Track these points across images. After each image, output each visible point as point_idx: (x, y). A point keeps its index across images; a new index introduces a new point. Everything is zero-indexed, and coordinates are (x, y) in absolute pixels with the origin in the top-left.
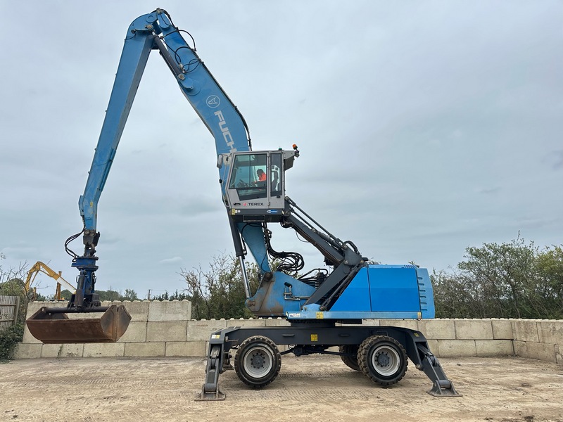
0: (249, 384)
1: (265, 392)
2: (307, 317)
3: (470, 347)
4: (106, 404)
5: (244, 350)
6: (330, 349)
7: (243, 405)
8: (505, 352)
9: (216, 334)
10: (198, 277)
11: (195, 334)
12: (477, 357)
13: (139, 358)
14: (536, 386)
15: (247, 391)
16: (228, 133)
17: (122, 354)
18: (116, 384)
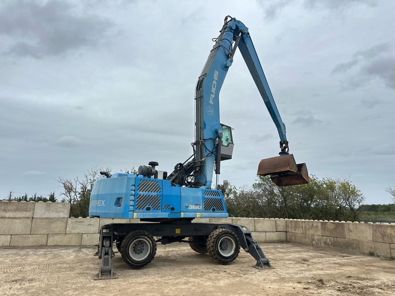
0: (132, 265)
1: (145, 270)
3: (263, 237)
4: (18, 286)
5: (128, 242)
6: (185, 239)
7: (135, 281)
8: (282, 240)
9: (106, 229)
10: (74, 185)
11: (73, 228)
12: (266, 242)
13: (23, 248)
14: (311, 261)
15: (130, 271)
17: (8, 245)
18: (16, 269)
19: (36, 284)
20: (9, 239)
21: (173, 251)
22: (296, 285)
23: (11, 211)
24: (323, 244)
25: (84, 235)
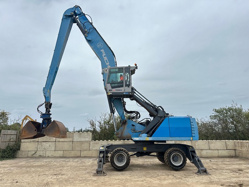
0: (116, 169)
1: (123, 172)
2: (142, 140)
3: (216, 153)
4: (55, 177)
5: (114, 154)
6: (152, 154)
7: (114, 178)
8: (232, 156)
9: (102, 147)
10: (94, 122)
11: (93, 147)
12: (219, 157)
13: (69, 157)
14: (245, 171)
15: (115, 172)
16: (107, 59)
17: (62, 156)
18: (59, 169)
19: (64, 177)
20: (62, 153)
21: (149, 161)
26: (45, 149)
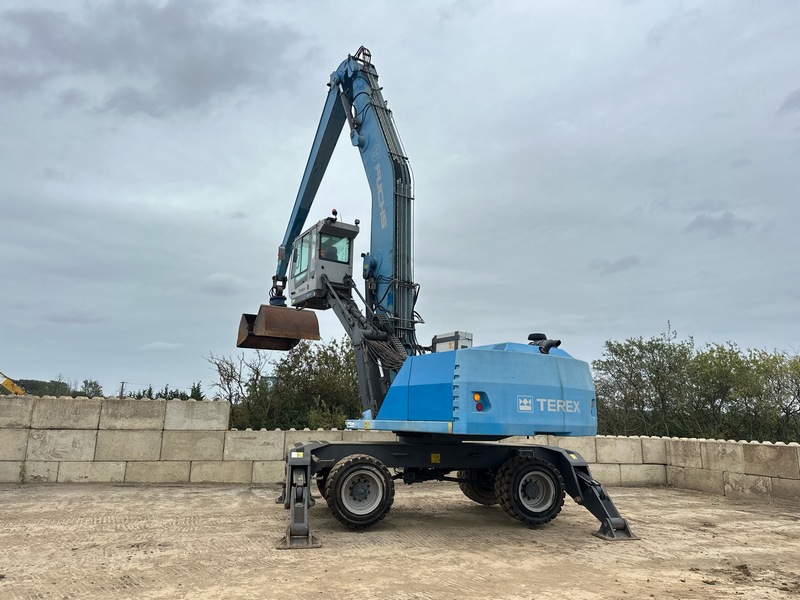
0: (348, 524)
1: (373, 534)
3: (613, 474)
4: (140, 555)
5: (341, 475)
8: (656, 481)
9: (298, 451)
11: (236, 450)
12: (621, 486)
17: (122, 479)
20: (122, 470)
22: (687, 574)
23: (125, 417)
24: (747, 491)
25: (257, 464)
26: (58, 455)
